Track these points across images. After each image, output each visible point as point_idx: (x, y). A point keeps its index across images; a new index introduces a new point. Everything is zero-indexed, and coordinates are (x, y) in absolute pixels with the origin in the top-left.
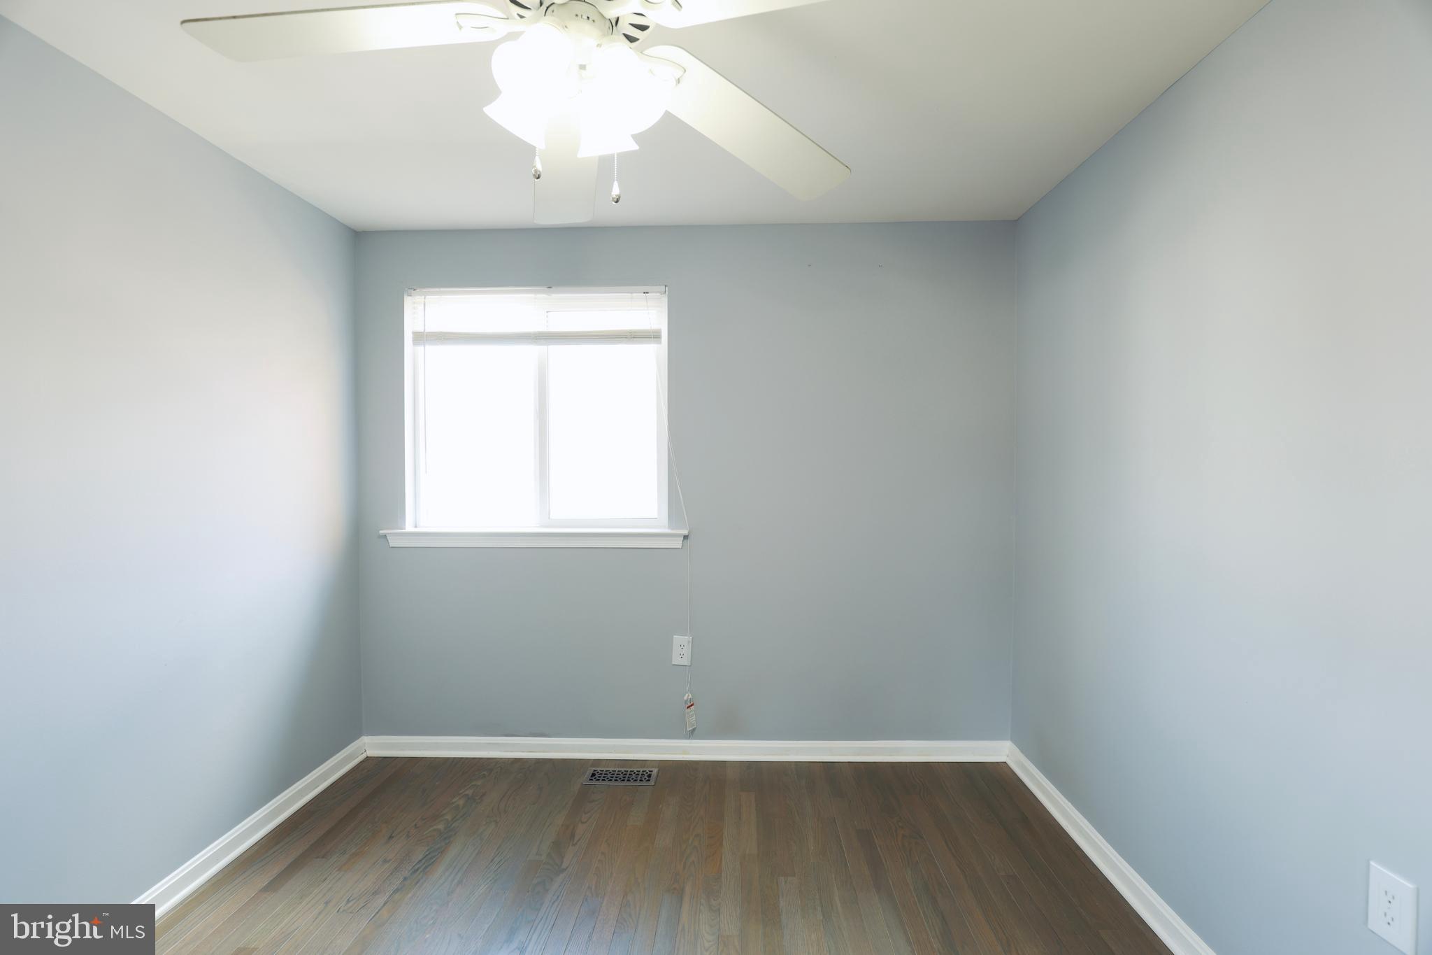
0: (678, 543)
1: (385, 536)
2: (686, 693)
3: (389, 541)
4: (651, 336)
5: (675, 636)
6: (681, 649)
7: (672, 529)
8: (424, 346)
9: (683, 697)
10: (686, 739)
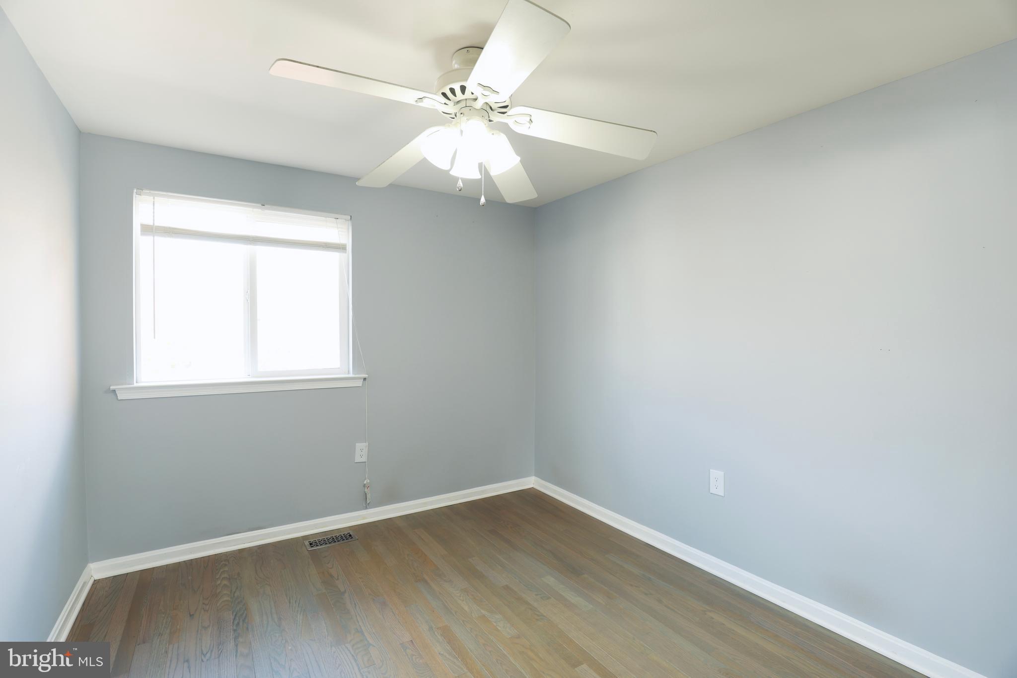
0: (359, 383)
1: (114, 391)
2: (365, 479)
3: (118, 395)
4: (340, 248)
5: (357, 444)
6: (361, 453)
7: (355, 375)
8: (154, 237)
9: (364, 481)
10: (364, 509)
